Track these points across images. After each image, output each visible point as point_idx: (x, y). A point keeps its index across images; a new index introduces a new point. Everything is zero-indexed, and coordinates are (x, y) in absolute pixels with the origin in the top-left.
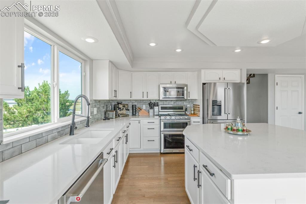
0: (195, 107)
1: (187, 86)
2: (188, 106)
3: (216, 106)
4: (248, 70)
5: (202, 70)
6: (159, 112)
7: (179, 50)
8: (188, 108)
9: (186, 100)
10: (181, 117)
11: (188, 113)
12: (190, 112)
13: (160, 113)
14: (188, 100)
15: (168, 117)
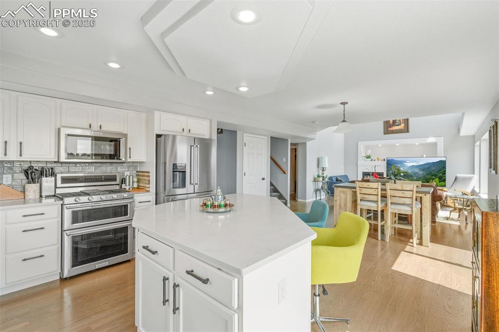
0: (141, 176)
1: (126, 136)
2: (127, 173)
3: (178, 173)
4: (219, 123)
5: (155, 111)
6: (57, 189)
7: (114, 65)
8: (127, 177)
9: (124, 163)
10: (115, 196)
11: (127, 188)
12: (131, 184)
13: (59, 191)
14: (128, 162)
15: (84, 199)
